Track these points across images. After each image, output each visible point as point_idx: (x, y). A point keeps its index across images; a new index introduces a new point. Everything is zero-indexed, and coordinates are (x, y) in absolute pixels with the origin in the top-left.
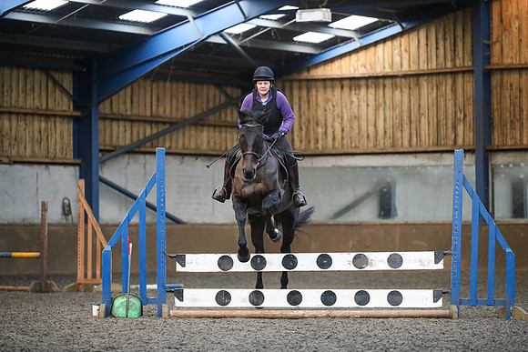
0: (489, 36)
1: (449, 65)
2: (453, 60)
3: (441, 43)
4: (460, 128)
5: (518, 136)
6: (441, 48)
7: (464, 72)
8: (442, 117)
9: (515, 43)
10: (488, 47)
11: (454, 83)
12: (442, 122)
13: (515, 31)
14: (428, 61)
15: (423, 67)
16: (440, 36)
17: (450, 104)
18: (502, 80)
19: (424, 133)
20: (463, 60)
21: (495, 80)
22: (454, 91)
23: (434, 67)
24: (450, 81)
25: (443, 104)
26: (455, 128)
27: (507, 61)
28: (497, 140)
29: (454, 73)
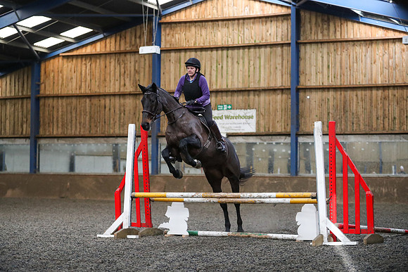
0: (39, 80)
1: (20, 94)
2: (22, 92)
3: (17, 83)
4: (25, 126)
5: (51, 130)
6: (17, 86)
7: (27, 98)
8: (16, 120)
9: (52, 84)
10: (39, 86)
11: (22, 103)
12: (16, 123)
13: (52, 78)
14: (10, 92)
15: (8, 95)
16: (17, 80)
17: (20, 114)
18: (45, 102)
19: (7, 128)
20: (27, 92)
21: (42, 102)
22: (22, 107)
23: (13, 95)
24: (20, 103)
25: (16, 114)
26: (22, 126)
27: (48, 93)
28: (41, 132)
29: (22, 98)
